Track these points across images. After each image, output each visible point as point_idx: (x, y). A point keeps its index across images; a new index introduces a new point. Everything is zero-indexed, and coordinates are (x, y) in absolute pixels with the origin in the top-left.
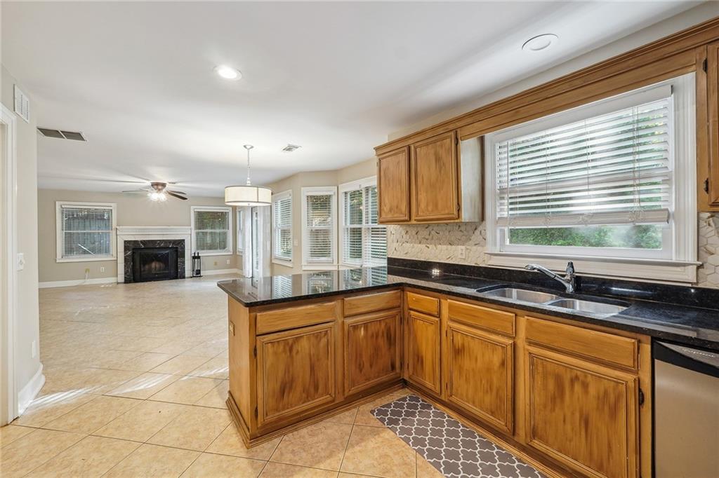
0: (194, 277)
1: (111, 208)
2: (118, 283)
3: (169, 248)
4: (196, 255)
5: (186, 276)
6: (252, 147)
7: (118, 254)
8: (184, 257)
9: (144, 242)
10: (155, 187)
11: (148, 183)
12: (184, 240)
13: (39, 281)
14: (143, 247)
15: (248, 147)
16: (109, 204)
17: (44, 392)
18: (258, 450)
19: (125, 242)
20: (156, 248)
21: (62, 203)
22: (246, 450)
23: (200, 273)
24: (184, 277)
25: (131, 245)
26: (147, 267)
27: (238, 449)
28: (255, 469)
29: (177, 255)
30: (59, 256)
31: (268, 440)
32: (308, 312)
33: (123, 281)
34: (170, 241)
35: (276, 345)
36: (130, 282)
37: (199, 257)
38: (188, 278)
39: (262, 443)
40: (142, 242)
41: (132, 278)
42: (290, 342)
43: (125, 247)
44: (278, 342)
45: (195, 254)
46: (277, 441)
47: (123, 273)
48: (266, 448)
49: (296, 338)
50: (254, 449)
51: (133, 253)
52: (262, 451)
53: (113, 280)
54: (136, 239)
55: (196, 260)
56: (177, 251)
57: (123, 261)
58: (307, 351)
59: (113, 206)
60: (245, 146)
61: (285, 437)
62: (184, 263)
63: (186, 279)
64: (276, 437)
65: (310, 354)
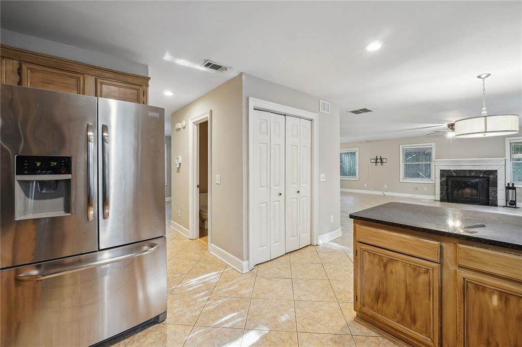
0: (507, 206)
1: (431, 147)
2: (435, 200)
3: (479, 177)
4: (511, 186)
5: (498, 204)
6: (489, 75)
7: (436, 179)
8: (496, 186)
9: (455, 171)
10: (451, 127)
11: (445, 125)
12: (497, 171)
13: (341, 188)
14: (455, 175)
15: (483, 76)
16: (430, 144)
17: (335, 241)
18: (357, 326)
19: (441, 170)
20: (467, 177)
21: (403, 146)
22: (353, 320)
23: (515, 204)
24: (496, 205)
25: (445, 173)
26: (460, 192)
27: (351, 316)
28: (342, 331)
29: (488, 183)
30: (401, 178)
31: (368, 328)
32: (403, 240)
33: (439, 199)
34: (481, 171)
35: (372, 255)
36: (444, 201)
37: (514, 188)
38: (501, 206)
39: (364, 325)
40: (454, 171)
41: (446, 198)
42: (385, 260)
43: (441, 174)
44: (374, 254)
45: (509, 184)
46: (373, 334)
47: (439, 193)
48: (363, 330)
49: (391, 259)
50: (356, 324)
51: (448, 179)
52: (357, 329)
53: (432, 197)
54: (451, 169)
55: (510, 191)
56: (488, 180)
57: (439, 185)
58: (402, 277)
59: (433, 145)
60: (479, 77)
61: (381, 338)
62: (496, 192)
63: (498, 208)
64: (375, 332)
65: (405, 282)
